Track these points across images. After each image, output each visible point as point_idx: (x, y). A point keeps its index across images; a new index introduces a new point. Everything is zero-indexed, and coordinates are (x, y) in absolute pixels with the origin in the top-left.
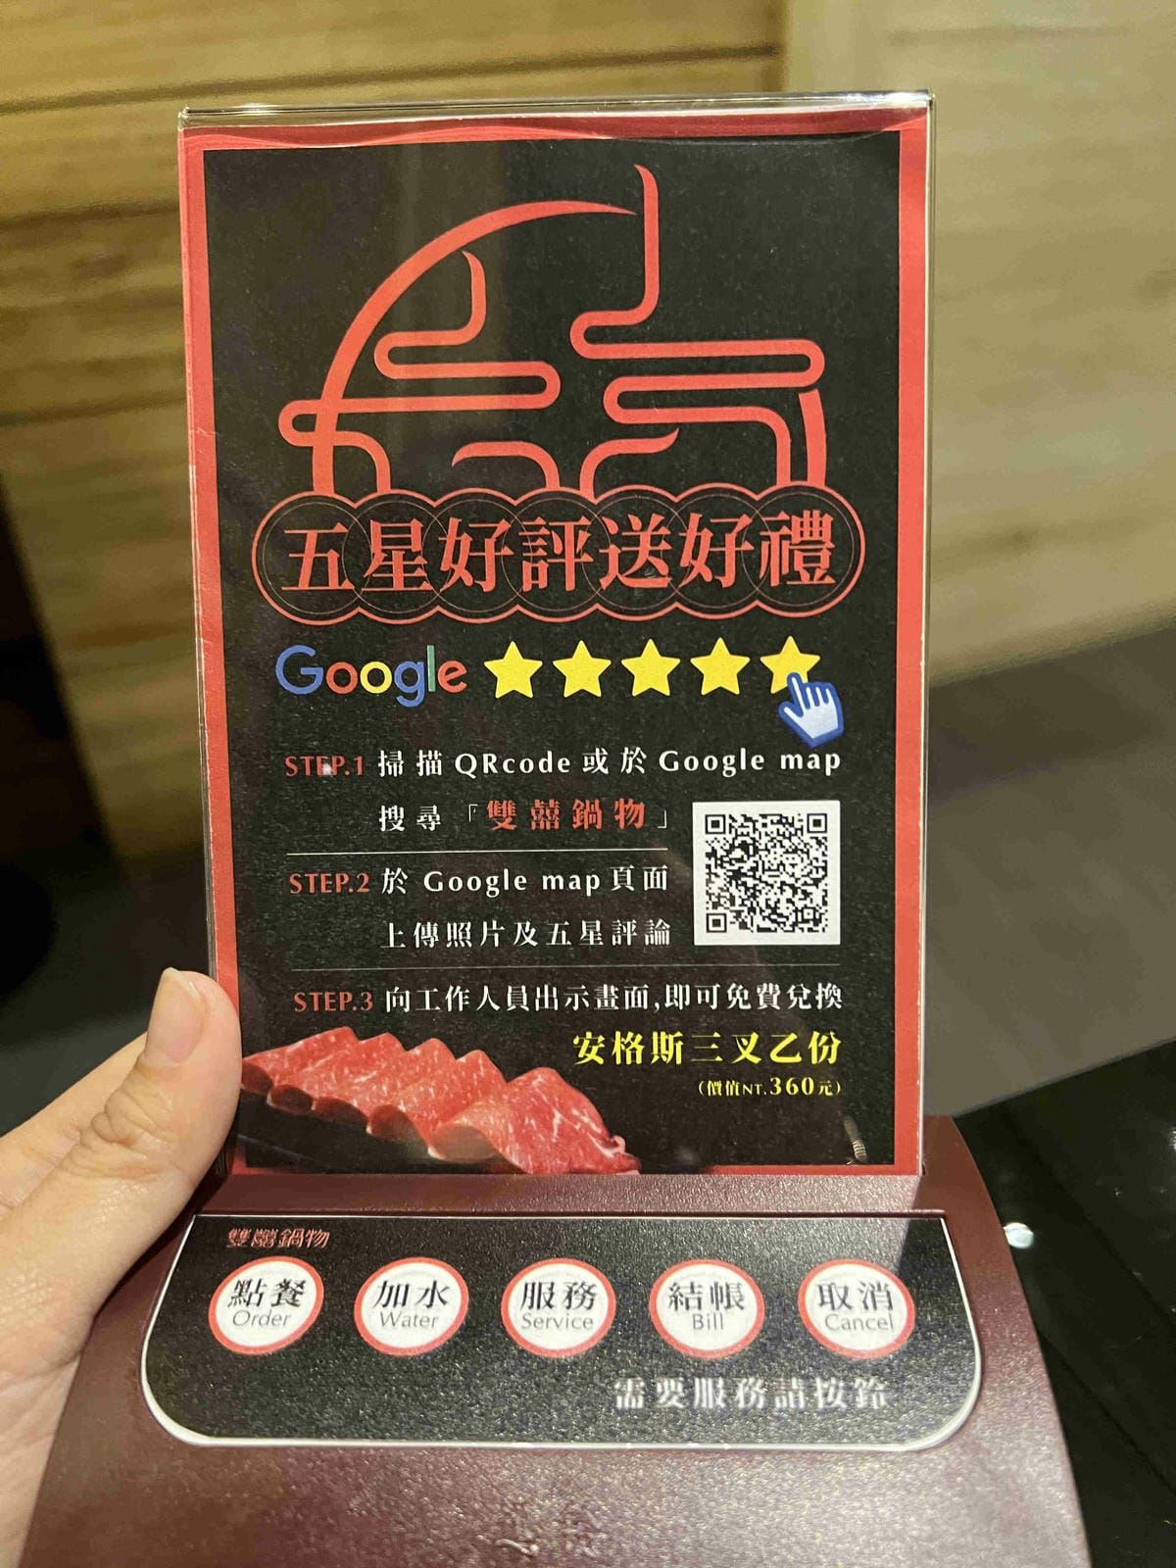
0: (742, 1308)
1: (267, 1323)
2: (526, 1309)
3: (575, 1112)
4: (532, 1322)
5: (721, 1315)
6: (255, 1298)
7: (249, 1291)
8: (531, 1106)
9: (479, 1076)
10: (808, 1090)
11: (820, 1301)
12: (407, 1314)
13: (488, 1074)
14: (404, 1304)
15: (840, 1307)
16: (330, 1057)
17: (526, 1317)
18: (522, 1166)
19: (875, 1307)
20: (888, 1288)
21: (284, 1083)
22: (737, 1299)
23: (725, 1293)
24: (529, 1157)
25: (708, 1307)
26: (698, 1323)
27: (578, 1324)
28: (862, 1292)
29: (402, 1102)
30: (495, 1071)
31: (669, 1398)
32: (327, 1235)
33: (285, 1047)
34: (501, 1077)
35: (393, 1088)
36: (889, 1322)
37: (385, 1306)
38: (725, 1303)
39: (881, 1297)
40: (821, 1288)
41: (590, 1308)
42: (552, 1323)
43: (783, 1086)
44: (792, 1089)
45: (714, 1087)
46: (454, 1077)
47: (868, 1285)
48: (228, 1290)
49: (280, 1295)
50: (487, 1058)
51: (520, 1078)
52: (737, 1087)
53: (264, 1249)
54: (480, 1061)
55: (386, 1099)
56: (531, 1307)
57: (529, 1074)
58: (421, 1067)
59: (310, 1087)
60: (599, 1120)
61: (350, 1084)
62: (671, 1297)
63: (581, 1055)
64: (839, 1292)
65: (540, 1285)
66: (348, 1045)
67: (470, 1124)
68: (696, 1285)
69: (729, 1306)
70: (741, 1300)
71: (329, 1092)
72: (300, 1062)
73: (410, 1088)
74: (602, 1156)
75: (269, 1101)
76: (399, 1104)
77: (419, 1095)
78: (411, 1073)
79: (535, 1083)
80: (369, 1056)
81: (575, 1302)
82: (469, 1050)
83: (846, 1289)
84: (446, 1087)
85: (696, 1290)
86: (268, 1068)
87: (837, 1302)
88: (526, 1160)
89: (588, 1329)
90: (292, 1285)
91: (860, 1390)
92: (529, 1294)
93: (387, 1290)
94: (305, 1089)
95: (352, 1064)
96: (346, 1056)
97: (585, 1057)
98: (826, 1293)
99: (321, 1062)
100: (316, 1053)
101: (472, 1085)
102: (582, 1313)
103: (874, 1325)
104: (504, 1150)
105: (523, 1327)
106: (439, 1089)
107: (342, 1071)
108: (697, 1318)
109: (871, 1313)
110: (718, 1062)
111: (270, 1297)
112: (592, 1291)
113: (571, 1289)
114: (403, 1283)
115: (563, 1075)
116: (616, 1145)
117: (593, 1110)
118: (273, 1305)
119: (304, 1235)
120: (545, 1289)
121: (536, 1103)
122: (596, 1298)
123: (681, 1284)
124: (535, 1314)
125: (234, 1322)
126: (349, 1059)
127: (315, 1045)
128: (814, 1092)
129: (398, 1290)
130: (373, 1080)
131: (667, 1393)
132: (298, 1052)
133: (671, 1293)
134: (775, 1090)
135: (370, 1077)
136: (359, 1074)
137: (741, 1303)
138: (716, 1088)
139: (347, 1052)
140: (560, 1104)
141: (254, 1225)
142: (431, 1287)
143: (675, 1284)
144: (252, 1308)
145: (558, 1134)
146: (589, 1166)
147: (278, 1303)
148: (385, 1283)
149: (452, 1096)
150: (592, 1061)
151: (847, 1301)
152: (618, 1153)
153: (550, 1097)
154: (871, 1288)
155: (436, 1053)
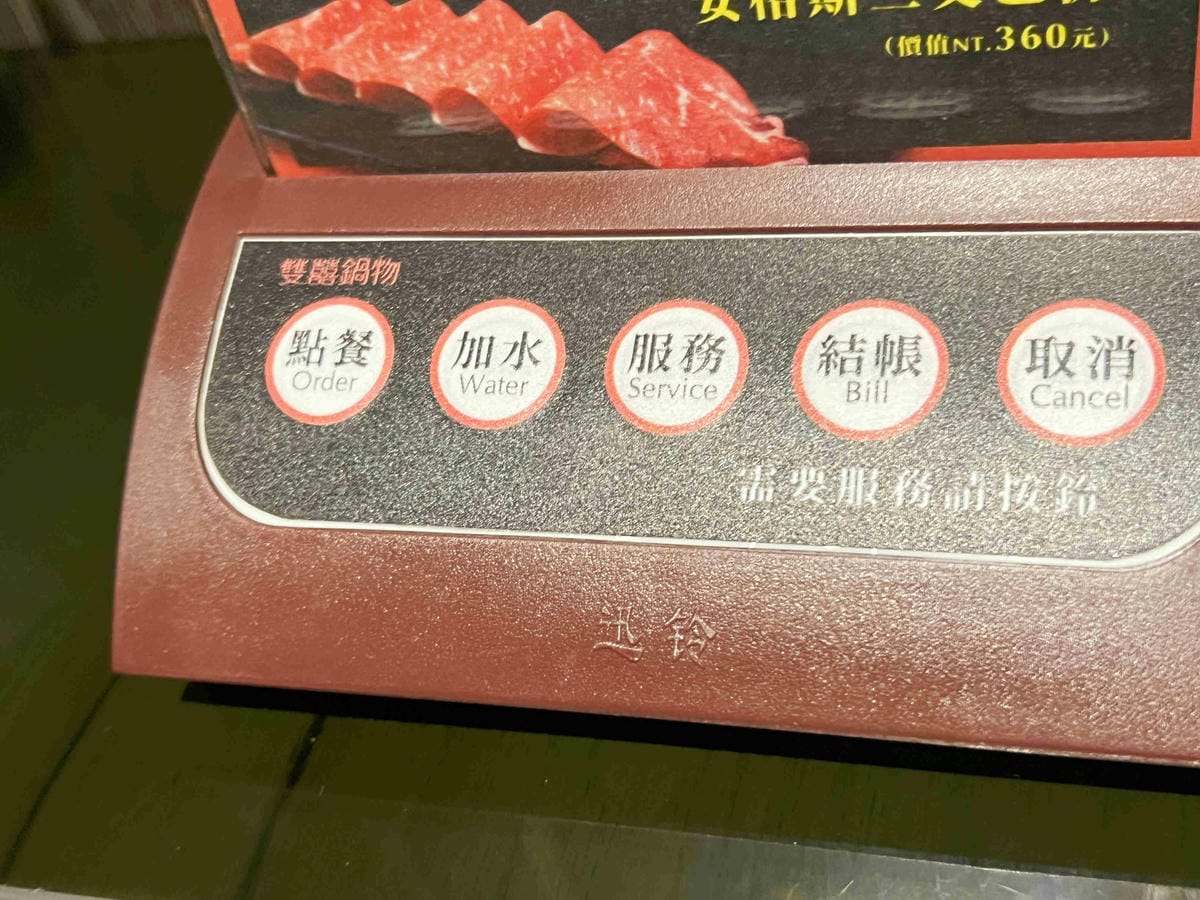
0: (917, 373)
1: (331, 388)
2: (634, 371)
3: (708, 87)
4: (641, 388)
5: (887, 382)
6: (316, 355)
7: (309, 345)
8: (645, 81)
9: (564, 46)
10: (1056, 40)
11: (1027, 363)
12: (491, 378)
13: (577, 41)
14: (487, 364)
15: (1056, 373)
16: (360, 30)
17: (634, 383)
18: (645, 156)
19: (1107, 375)
20: (1134, 347)
21: (312, 65)
22: (912, 360)
23: (896, 351)
24: (653, 146)
25: (870, 371)
26: (854, 393)
27: (698, 392)
28: (1093, 351)
29: (469, 83)
30: (585, 38)
31: (806, 492)
32: (397, 265)
33: (300, 20)
34: (595, 45)
35: (453, 66)
36: (1123, 395)
37: (465, 366)
38: (894, 366)
39: (1120, 358)
40: (1034, 342)
41: (713, 371)
42: (665, 391)
43: (1017, 37)
44: (1031, 42)
45: (909, 45)
46: (531, 48)
47: (1104, 341)
48: (284, 344)
49: (343, 349)
50: (571, 21)
51: (622, 46)
52: (945, 42)
53: (324, 287)
54: (563, 26)
55: (447, 80)
56: (640, 369)
57: (634, 40)
58: (483, 38)
59: (347, 69)
60: (742, 95)
61: (397, 64)
62: (822, 355)
63: (705, 10)
64: (1058, 352)
65: (654, 337)
66: (379, 14)
67: (566, 107)
68: (858, 339)
69: (898, 371)
70: (918, 361)
71: (373, 76)
72: (324, 38)
73: (476, 65)
74: (753, 142)
75: (301, 88)
76: (467, 86)
77: (490, 73)
78: (471, 45)
79: (644, 52)
80: (411, 26)
81: (697, 362)
82: (545, 12)
83: (1071, 345)
84: (523, 62)
85: (858, 347)
86: (286, 47)
87: (1054, 366)
88: (650, 150)
89: (711, 399)
90: (357, 338)
91: (1064, 490)
92: (640, 351)
93: (468, 344)
94: (340, 72)
95: (393, 37)
96: (380, 27)
97: (711, 13)
98: (1040, 353)
99: (350, 37)
100: (340, 26)
101: (558, 59)
102: (704, 379)
103: (1099, 400)
104: (617, 138)
105: (630, 396)
106: (514, 64)
107: (381, 48)
108: (854, 387)
109: (1099, 384)
110: (914, 9)
111: (333, 355)
112: (720, 347)
113: (692, 343)
114: (487, 335)
115: (683, 38)
116: (770, 127)
117: (732, 83)
118: (337, 364)
119: (370, 267)
120: (659, 345)
121: (651, 78)
122: (723, 357)
123: (837, 338)
124: (645, 378)
125: (294, 386)
126: (385, 32)
127: (337, 16)
128: (1066, 42)
129: (480, 344)
130: (423, 57)
131: (804, 485)
132: (317, 26)
133: (823, 351)
134: (1004, 44)
135: (419, 53)
136: (402, 50)
137: (917, 366)
138: (913, 45)
139: (379, 23)
140: (685, 77)
141: (311, 252)
142: (520, 341)
143: (830, 338)
144: (312, 368)
145: (688, 117)
146: (736, 154)
147: (341, 362)
148: (466, 333)
149: (533, 73)
150: (722, 18)
151: (1068, 366)
152: (775, 137)
153: (670, 70)
154: (1107, 346)
155: (499, 18)
